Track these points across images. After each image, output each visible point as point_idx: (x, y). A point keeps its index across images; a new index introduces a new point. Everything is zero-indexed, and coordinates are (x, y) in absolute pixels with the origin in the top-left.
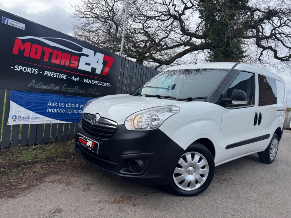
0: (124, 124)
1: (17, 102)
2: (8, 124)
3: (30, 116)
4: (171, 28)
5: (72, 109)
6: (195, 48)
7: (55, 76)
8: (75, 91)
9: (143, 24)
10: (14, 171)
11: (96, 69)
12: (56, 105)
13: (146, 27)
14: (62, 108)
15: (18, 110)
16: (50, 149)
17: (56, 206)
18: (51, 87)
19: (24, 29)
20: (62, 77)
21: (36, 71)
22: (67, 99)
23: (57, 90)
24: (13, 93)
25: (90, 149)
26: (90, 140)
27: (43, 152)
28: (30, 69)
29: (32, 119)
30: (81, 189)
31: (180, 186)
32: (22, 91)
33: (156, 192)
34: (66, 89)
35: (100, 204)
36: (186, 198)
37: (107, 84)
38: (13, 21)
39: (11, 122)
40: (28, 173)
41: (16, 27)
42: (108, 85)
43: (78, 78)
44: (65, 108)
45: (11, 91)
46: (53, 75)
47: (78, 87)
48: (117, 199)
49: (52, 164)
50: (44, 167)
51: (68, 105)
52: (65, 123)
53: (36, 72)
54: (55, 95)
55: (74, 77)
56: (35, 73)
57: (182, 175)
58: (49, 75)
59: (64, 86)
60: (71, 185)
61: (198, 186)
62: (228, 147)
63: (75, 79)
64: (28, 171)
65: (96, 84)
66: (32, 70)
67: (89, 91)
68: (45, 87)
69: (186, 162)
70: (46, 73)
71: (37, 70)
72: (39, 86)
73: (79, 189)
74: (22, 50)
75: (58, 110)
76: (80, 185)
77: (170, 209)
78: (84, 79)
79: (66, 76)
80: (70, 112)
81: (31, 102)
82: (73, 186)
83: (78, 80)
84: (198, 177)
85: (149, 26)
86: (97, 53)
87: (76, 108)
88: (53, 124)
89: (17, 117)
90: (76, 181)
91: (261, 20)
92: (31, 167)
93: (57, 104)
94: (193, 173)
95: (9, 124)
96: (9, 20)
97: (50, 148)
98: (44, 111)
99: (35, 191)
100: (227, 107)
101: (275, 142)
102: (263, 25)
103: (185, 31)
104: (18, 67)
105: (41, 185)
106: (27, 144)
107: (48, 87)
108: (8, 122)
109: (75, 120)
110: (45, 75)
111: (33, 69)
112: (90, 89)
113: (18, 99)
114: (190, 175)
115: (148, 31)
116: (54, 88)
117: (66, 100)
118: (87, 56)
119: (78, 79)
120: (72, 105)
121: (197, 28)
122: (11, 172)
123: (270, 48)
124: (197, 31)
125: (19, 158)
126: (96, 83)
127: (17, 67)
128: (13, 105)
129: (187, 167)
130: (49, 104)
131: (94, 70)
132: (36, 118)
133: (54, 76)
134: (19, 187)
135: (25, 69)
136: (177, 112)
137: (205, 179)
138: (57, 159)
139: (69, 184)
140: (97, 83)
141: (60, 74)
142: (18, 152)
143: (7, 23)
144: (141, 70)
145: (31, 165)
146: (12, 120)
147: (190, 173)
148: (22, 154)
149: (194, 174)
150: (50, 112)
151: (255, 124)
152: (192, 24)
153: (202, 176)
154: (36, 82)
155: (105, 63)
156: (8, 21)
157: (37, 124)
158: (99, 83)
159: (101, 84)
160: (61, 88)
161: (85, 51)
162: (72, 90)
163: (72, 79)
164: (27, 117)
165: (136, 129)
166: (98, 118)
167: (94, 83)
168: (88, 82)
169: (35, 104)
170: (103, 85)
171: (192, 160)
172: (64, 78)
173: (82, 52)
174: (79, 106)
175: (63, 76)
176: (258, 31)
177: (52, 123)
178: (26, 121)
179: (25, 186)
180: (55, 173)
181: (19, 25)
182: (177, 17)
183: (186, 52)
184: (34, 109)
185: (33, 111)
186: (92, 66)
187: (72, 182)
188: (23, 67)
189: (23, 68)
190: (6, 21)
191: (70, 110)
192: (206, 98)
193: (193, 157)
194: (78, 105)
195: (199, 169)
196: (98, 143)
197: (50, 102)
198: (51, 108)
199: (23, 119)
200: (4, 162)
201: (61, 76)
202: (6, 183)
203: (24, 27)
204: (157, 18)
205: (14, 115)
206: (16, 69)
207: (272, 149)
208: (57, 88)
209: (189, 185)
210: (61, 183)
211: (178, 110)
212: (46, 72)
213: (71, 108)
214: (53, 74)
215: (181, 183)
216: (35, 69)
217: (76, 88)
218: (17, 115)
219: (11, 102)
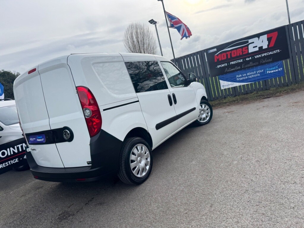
1: (222, 80)
11: (262, 47)
12: (241, 76)
14: (245, 76)
15: (224, 83)
18: (236, 69)
19: (216, 50)
22: (247, 71)
24: (220, 77)
28: (223, 65)
29: (231, 85)
32: (223, 75)
34: (245, 66)
37: (276, 51)
38: (212, 50)
39: (222, 88)
42: (278, 51)
44: (247, 76)
51: (248, 74)
52: (250, 84)
54: (239, 71)
55: (247, 58)
58: (233, 63)
59: (243, 65)
63: (249, 59)
65: (266, 55)
67: (261, 62)
70: (231, 63)
72: (230, 70)
74: (218, 59)
75: (243, 78)
78: (255, 56)
79: (242, 60)
80: (251, 77)
81: (228, 78)
86: (261, 37)
87: (254, 74)
98: (236, 80)
107: (234, 69)
109: (256, 80)
111: (225, 64)
112: (262, 60)
118: (253, 43)
119: (251, 58)
120: (251, 73)
130: (237, 77)
132: (233, 84)
133: (236, 63)
135: (221, 66)
150: (239, 80)
154: (228, 69)
155: (269, 39)
157: (234, 87)
158: (268, 54)
159: (270, 53)
160: (241, 67)
162: (249, 65)
163: (246, 60)
164: (228, 85)
167: (264, 55)
168: (258, 57)
169: (230, 79)
170: (272, 53)
174: (256, 72)
177: (242, 85)
181: (214, 50)
185: (230, 81)
189: (220, 66)
190: (209, 51)
197: (237, 75)
198: (239, 78)
201: (239, 61)
206: (218, 67)
208: (239, 67)
213: (251, 75)
217: (251, 64)
218: (224, 85)
219: (220, 80)
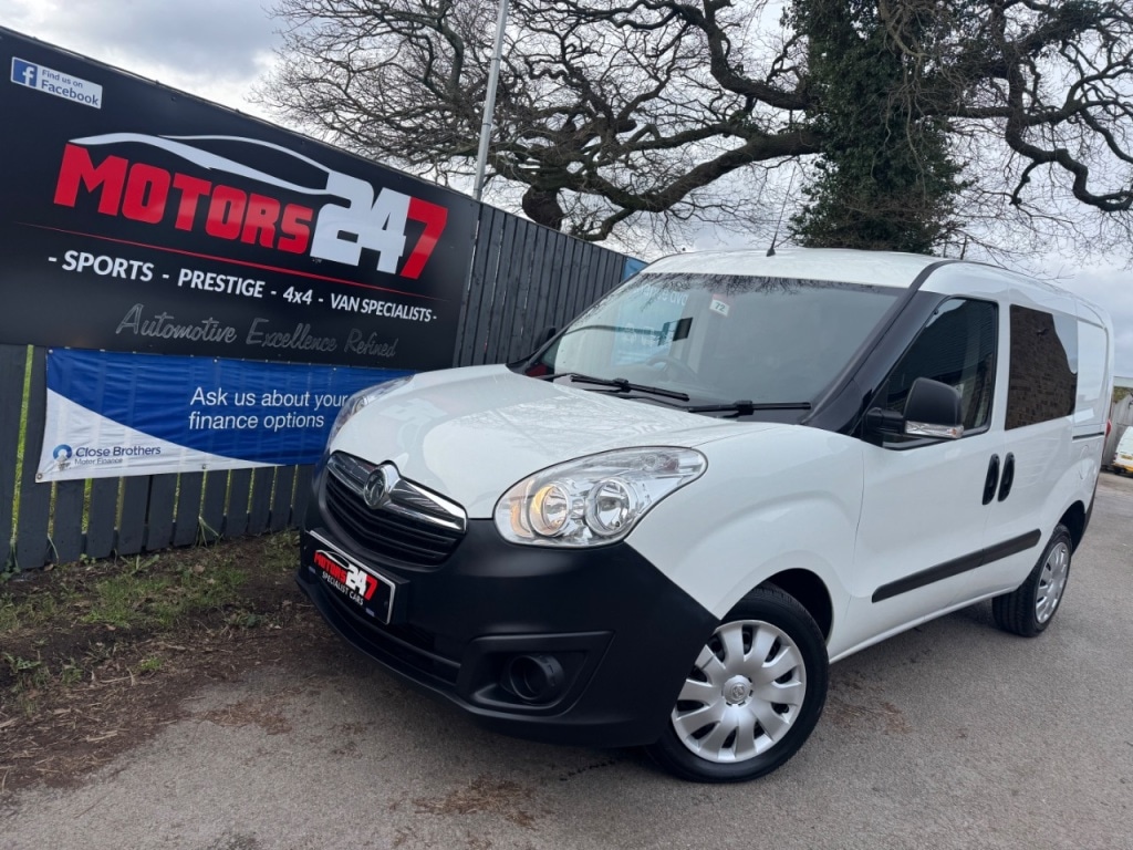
0: (492, 519)
1: (72, 394)
2: (37, 481)
3: (122, 446)
4: (674, 58)
5: (286, 415)
6: (763, 147)
7: (219, 286)
8: (295, 343)
9: (563, 39)
10: (67, 667)
11: (376, 255)
12: (222, 398)
13: (574, 51)
14: (247, 411)
15: (77, 426)
16: (200, 574)
17: (233, 823)
18: (204, 333)
19: (98, 106)
20: (248, 291)
21: (145, 270)
22: (266, 374)
23: (227, 341)
24: (58, 362)
25: (358, 599)
26: (360, 569)
27: (173, 587)
28: (121, 265)
29: (133, 456)
30: (324, 750)
31: (695, 747)
32: (93, 351)
33: (604, 765)
34: (263, 338)
35: (396, 817)
36: (716, 791)
37: (419, 312)
38: (56, 73)
39: (50, 471)
40: (119, 674)
41: (68, 98)
42: (425, 316)
43: (310, 292)
44: (257, 410)
45: (51, 351)
46: (210, 285)
47: (308, 326)
48: (460, 794)
49: (208, 635)
50: (182, 652)
51: (269, 400)
52: (257, 469)
53: (146, 276)
54: (221, 363)
55: (291, 289)
56: (142, 278)
57: (706, 708)
58: (196, 284)
59: (255, 324)
60: (284, 731)
61: (763, 744)
62: (882, 594)
63: (298, 296)
64: (118, 667)
65: (378, 313)
66: (130, 268)
67: (350, 341)
68: (181, 333)
69: (722, 659)
70: (185, 275)
71: (149, 268)
72: (158, 329)
73: (316, 751)
74: (90, 190)
75: (230, 421)
76: (318, 732)
77: (656, 837)
78: (333, 296)
79: (261, 286)
80: (277, 426)
81: (126, 393)
82: (292, 736)
83: (309, 300)
84: (765, 712)
85: (585, 45)
86: (385, 191)
87: (301, 411)
88: (210, 473)
89: (74, 451)
90: (305, 712)
91: (1034, 44)
92: (132, 652)
93: (226, 398)
94: (746, 697)
95: (44, 480)
96: (41, 68)
97: (201, 569)
98: (178, 425)
99: (151, 757)
100: (885, 444)
101: (1059, 556)
102: (1039, 61)
103: (726, 73)
104: (77, 259)
105: (174, 732)
106: (112, 554)
107: (194, 333)
108: (40, 470)
109: (294, 454)
110: (180, 284)
111: (136, 264)
112: (356, 336)
113: (78, 383)
114: (735, 706)
115: (579, 69)
116: (215, 334)
117: (262, 378)
118: (345, 203)
119: (308, 297)
120: (283, 400)
121: (777, 61)
122: (55, 673)
123: (1061, 157)
124: (774, 73)
125: (85, 615)
126: (380, 308)
127: (72, 256)
128: (58, 404)
129: (723, 678)
130: (195, 398)
131: (370, 256)
132: (148, 452)
133: (216, 289)
134: (88, 739)
135: (103, 265)
136: (696, 474)
137: (788, 719)
138: (228, 616)
139: (276, 725)
140: (381, 311)
141: (240, 280)
142: (78, 589)
143: (33, 81)
144: (552, 252)
145: (130, 644)
146: (56, 462)
147: (733, 697)
148: (94, 596)
149: (749, 701)
150: (200, 430)
151: (987, 498)
152: (759, 43)
153: (781, 708)
154: (148, 315)
155: (413, 227)
156: (35, 73)
157: (151, 476)
158: (389, 309)
159: (397, 313)
160: (242, 333)
161: (338, 183)
162: (284, 340)
163: (285, 296)
164: (111, 449)
165: (538, 535)
166: (390, 480)
167: (371, 308)
168: (346, 306)
169: (140, 401)
170: (405, 317)
171: (746, 652)
172: (256, 295)
173: (324, 187)
174: (312, 400)
175: (249, 285)
176: (1018, 86)
177: (208, 469)
178: (110, 466)
179: (112, 734)
180: (224, 678)
181: (77, 90)
182: (699, 12)
183: (728, 163)
184: (138, 419)
185: (134, 425)
186: (364, 242)
187: (288, 716)
188: (95, 257)
189: (95, 262)
190: (28, 74)
191: (278, 418)
192: (809, 408)
193: (748, 639)
194: (307, 395)
195: (769, 683)
196: (393, 586)
197: (199, 389)
198: (206, 410)
199: (95, 458)
200: (28, 632)
201: (242, 287)
202: (37, 723)
203: (99, 97)
204: (619, 17)
205: (64, 443)
206: (69, 264)
207: (1044, 583)
208: (229, 334)
209: (729, 742)
210: (249, 721)
211: (700, 466)
212: (183, 271)
213: (282, 411)
214: (212, 278)
215: (698, 735)
216: (141, 264)
217: (302, 333)
218: (73, 443)
219: (51, 393)
